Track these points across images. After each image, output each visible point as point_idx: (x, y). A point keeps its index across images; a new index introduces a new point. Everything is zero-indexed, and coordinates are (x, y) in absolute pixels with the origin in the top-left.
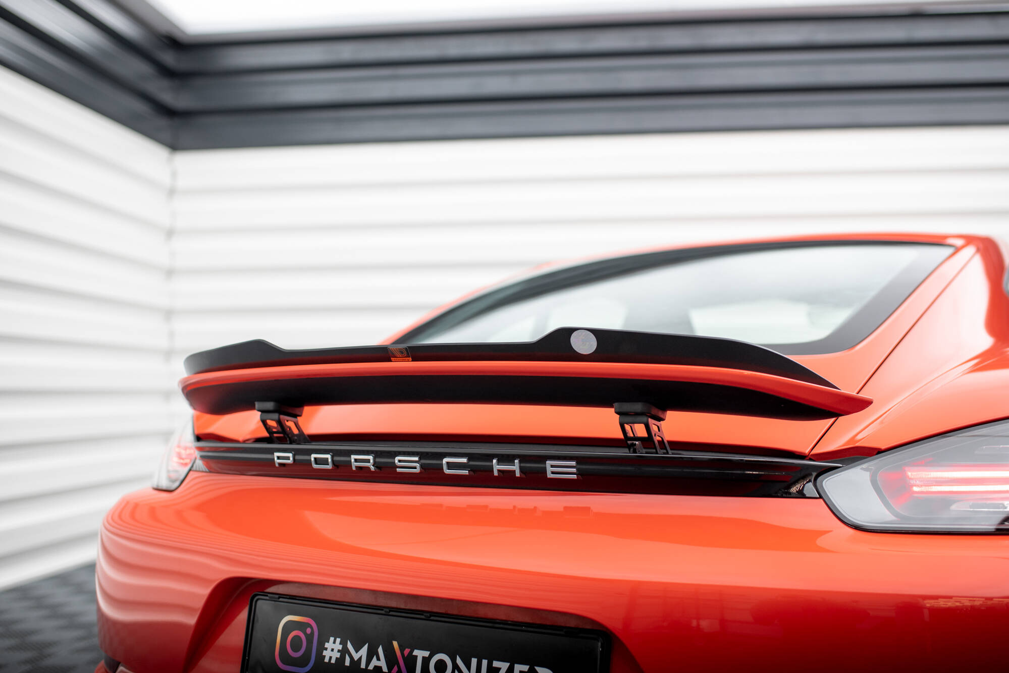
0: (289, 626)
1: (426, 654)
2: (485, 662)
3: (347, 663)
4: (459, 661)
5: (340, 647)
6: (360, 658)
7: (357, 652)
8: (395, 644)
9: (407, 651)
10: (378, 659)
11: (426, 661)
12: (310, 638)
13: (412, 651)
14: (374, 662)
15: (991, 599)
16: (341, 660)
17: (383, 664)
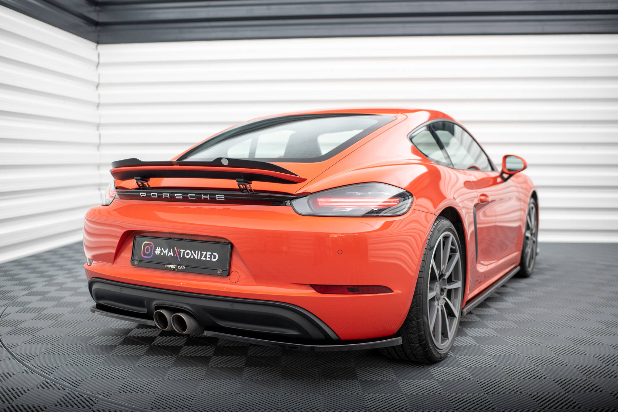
0: (146, 245)
1: (184, 250)
2: (200, 252)
3: (162, 254)
4: (193, 252)
5: (160, 250)
6: (166, 253)
7: (165, 251)
8: (175, 248)
9: (179, 250)
10: (171, 253)
11: (184, 253)
12: (151, 248)
13: (180, 250)
14: (170, 254)
15: (346, 234)
16: (160, 254)
17: (172, 254)
